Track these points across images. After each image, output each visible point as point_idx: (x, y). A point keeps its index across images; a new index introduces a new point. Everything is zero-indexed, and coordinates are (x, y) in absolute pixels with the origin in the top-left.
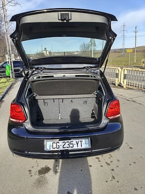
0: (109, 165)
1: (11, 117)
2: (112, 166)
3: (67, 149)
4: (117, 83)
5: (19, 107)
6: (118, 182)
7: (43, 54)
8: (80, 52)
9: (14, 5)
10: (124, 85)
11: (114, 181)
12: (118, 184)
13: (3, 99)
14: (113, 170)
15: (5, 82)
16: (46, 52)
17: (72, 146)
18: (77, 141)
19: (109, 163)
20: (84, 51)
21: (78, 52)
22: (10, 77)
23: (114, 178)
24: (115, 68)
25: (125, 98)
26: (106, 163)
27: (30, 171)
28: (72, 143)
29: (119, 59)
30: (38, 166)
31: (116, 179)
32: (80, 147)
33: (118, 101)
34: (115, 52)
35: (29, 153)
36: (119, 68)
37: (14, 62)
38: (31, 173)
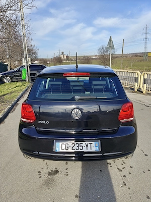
0: (121, 171)
1: (22, 117)
2: (124, 172)
3: (76, 150)
4: (136, 88)
5: (30, 108)
6: (129, 188)
7: (60, 58)
8: (99, 56)
9: (30, 7)
10: (144, 90)
11: (125, 188)
12: (129, 191)
13: (18, 102)
14: (124, 176)
15: (21, 86)
16: (64, 57)
17: (81, 148)
18: (87, 143)
19: (121, 169)
20: (102, 55)
21: (96, 56)
22: (26, 81)
23: (125, 185)
24: (135, 72)
25: (144, 103)
26: (118, 169)
27: (39, 172)
28: (81, 145)
29: (141, 63)
30: (48, 168)
31: (128, 186)
32: (89, 150)
33: (132, 103)
34: (136, 56)
35: (40, 153)
36: (139, 72)
37: (31, 66)
38: (40, 175)
